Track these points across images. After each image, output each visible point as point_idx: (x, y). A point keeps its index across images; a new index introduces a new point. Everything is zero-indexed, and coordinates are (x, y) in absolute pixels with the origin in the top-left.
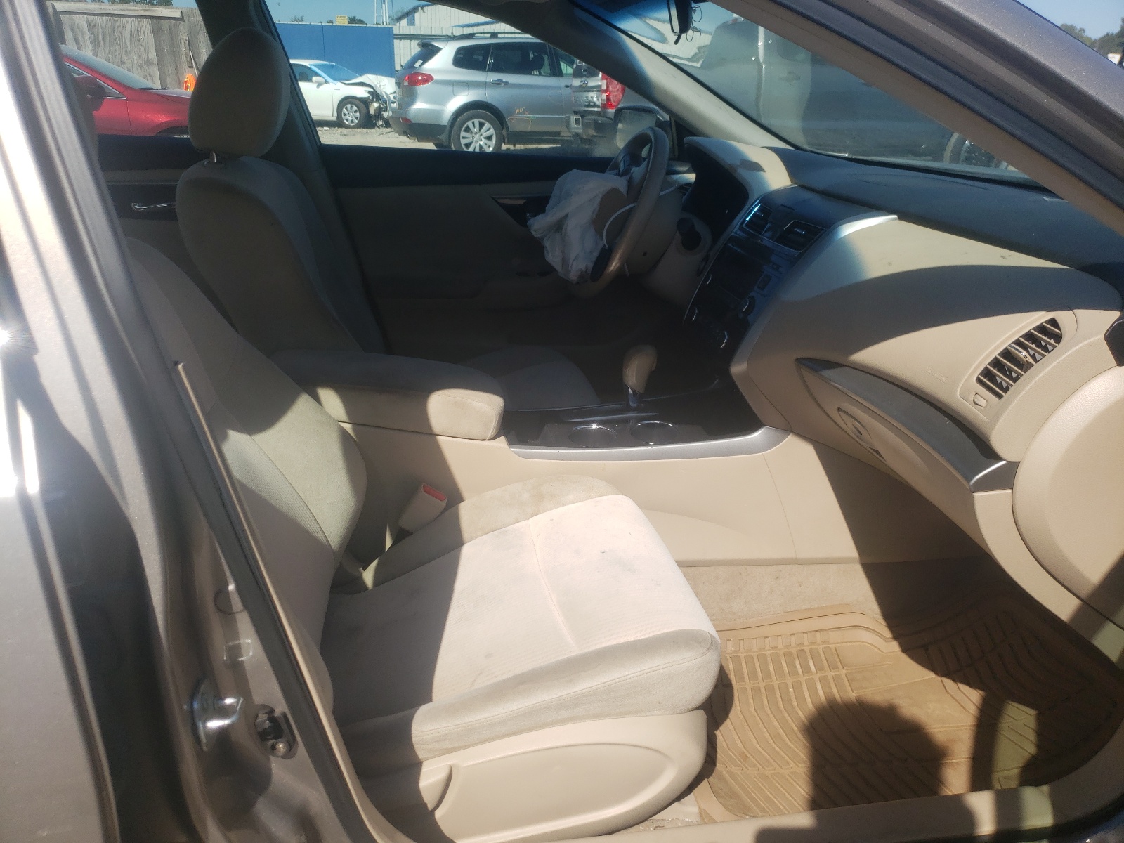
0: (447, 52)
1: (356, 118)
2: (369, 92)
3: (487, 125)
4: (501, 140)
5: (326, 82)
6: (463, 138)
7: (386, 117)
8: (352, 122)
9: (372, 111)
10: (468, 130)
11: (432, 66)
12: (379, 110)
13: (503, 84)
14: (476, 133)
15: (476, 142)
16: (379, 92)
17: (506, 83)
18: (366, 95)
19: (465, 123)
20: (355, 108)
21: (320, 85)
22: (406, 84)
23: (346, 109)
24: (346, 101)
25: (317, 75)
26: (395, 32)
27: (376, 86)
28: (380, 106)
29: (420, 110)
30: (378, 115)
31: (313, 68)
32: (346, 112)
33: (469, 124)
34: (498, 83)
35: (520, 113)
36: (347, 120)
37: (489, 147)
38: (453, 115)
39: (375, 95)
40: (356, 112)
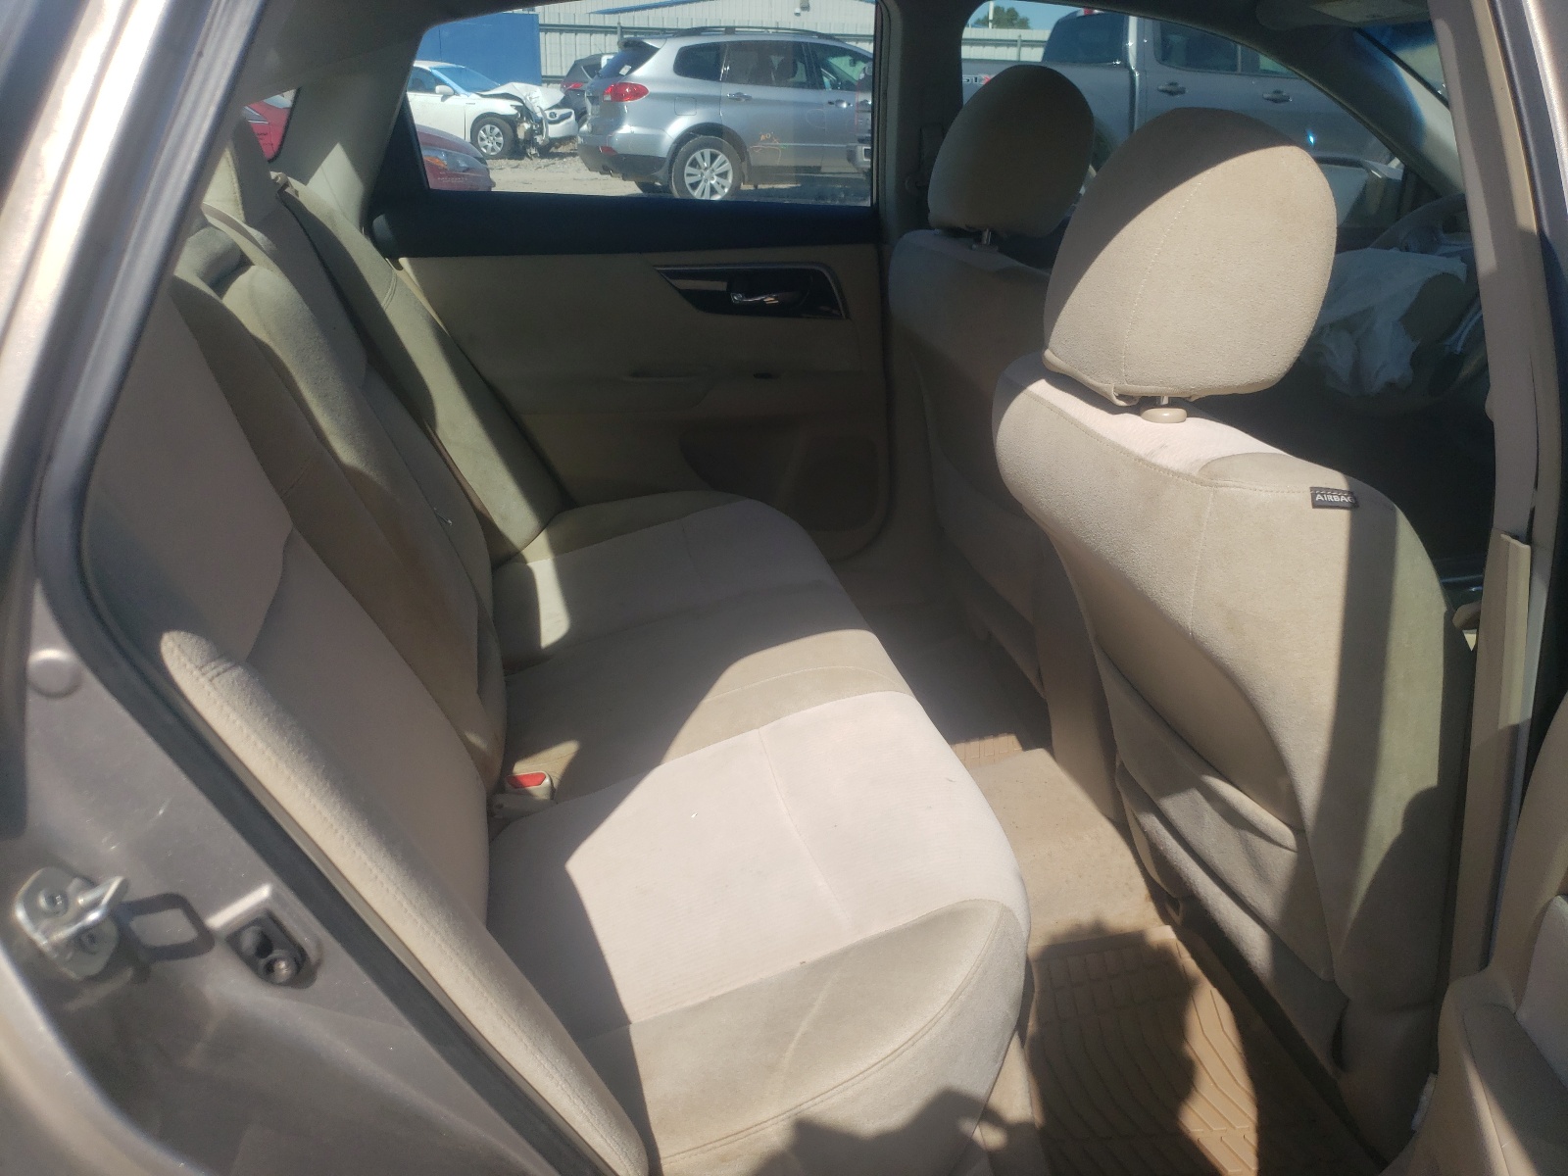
0: (666, 54)
1: (499, 144)
2: (517, 107)
3: (721, 157)
4: (740, 178)
5: (455, 93)
6: (689, 175)
7: (540, 143)
8: (493, 150)
9: (521, 135)
10: (694, 164)
11: (644, 73)
12: (531, 133)
13: (744, 100)
14: (706, 169)
15: (706, 181)
16: (530, 108)
17: (748, 98)
18: (512, 111)
19: (691, 154)
20: (497, 130)
21: (445, 97)
22: (608, 98)
23: (484, 131)
24: (483, 120)
25: (441, 82)
26: (541, 21)
27: (525, 98)
28: (532, 127)
29: (632, 136)
30: (530, 141)
31: (435, 72)
32: (484, 136)
33: (697, 155)
34: (738, 98)
35: (767, 140)
36: (486, 147)
37: (723, 187)
38: (674, 143)
39: (525, 112)
40: (498, 135)
